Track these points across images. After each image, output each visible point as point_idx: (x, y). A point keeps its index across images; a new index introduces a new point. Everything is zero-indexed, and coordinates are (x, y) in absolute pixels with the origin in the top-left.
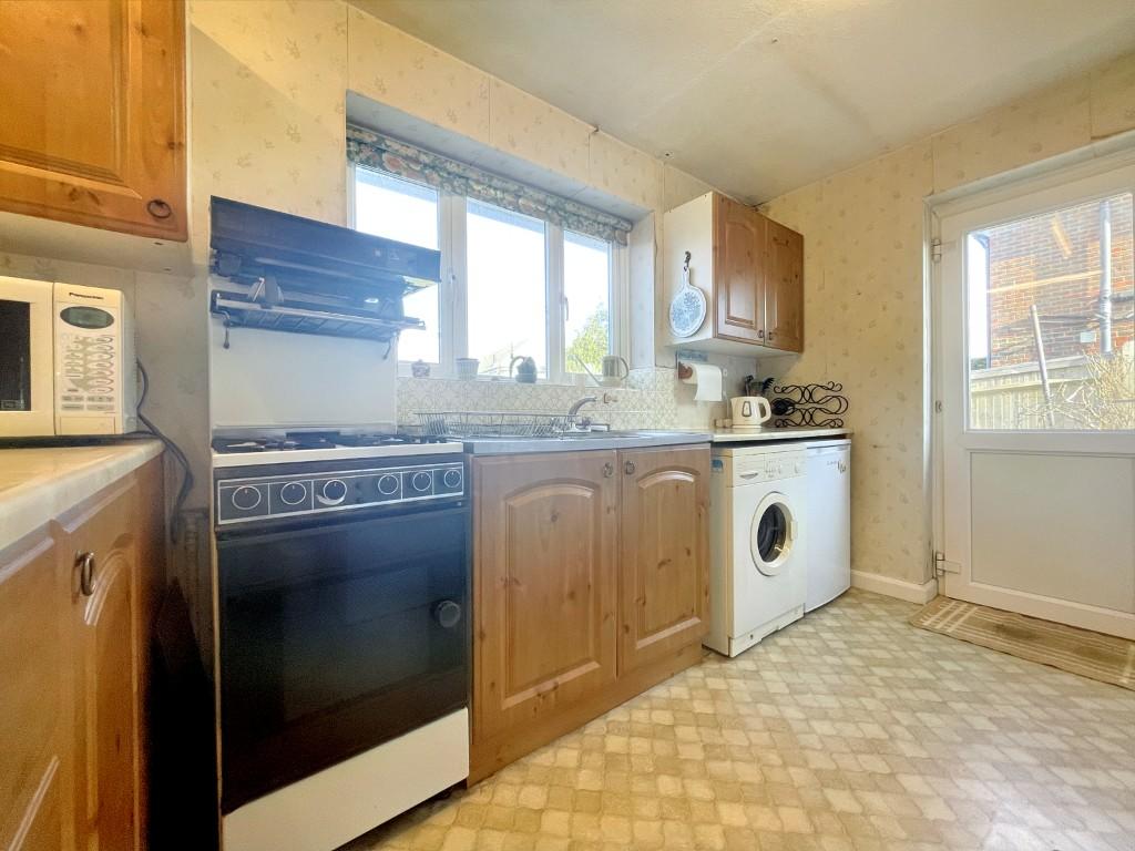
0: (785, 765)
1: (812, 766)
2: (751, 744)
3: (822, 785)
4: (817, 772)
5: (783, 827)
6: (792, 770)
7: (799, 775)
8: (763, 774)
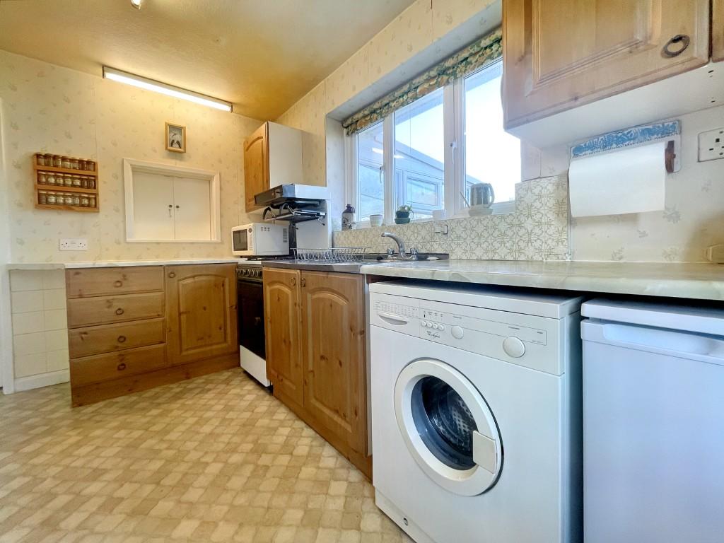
0: (232, 506)
1: (221, 523)
2: (259, 491)
3: (204, 522)
4: (216, 524)
5: (193, 487)
6: (226, 508)
7: (219, 511)
8: (232, 490)
